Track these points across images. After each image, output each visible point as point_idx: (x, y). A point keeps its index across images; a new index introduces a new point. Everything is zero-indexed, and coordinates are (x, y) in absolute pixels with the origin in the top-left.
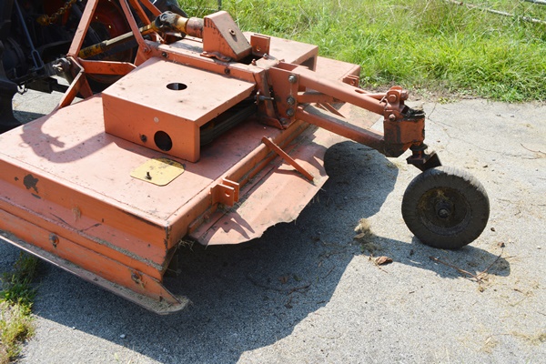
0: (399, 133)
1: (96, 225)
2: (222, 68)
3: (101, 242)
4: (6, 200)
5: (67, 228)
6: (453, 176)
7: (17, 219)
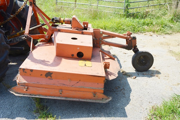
0: (132, 43)
1: (77, 83)
2: (81, 32)
3: (81, 87)
4: (38, 83)
5: (67, 86)
6: (145, 52)
7: (44, 89)
